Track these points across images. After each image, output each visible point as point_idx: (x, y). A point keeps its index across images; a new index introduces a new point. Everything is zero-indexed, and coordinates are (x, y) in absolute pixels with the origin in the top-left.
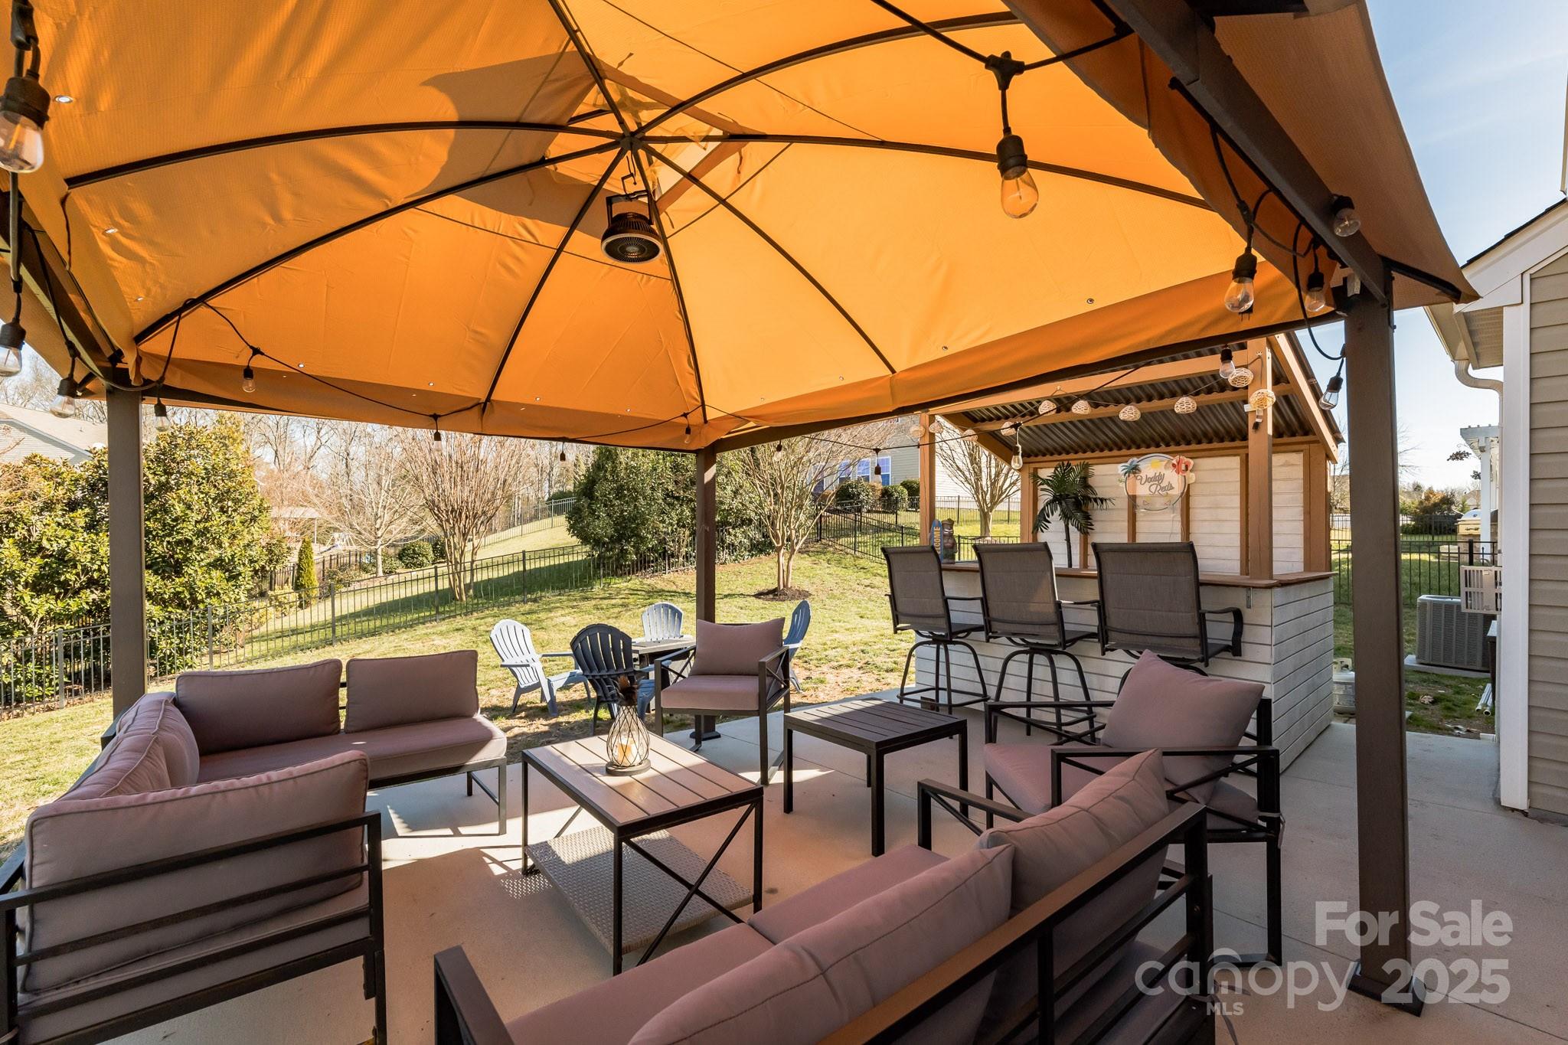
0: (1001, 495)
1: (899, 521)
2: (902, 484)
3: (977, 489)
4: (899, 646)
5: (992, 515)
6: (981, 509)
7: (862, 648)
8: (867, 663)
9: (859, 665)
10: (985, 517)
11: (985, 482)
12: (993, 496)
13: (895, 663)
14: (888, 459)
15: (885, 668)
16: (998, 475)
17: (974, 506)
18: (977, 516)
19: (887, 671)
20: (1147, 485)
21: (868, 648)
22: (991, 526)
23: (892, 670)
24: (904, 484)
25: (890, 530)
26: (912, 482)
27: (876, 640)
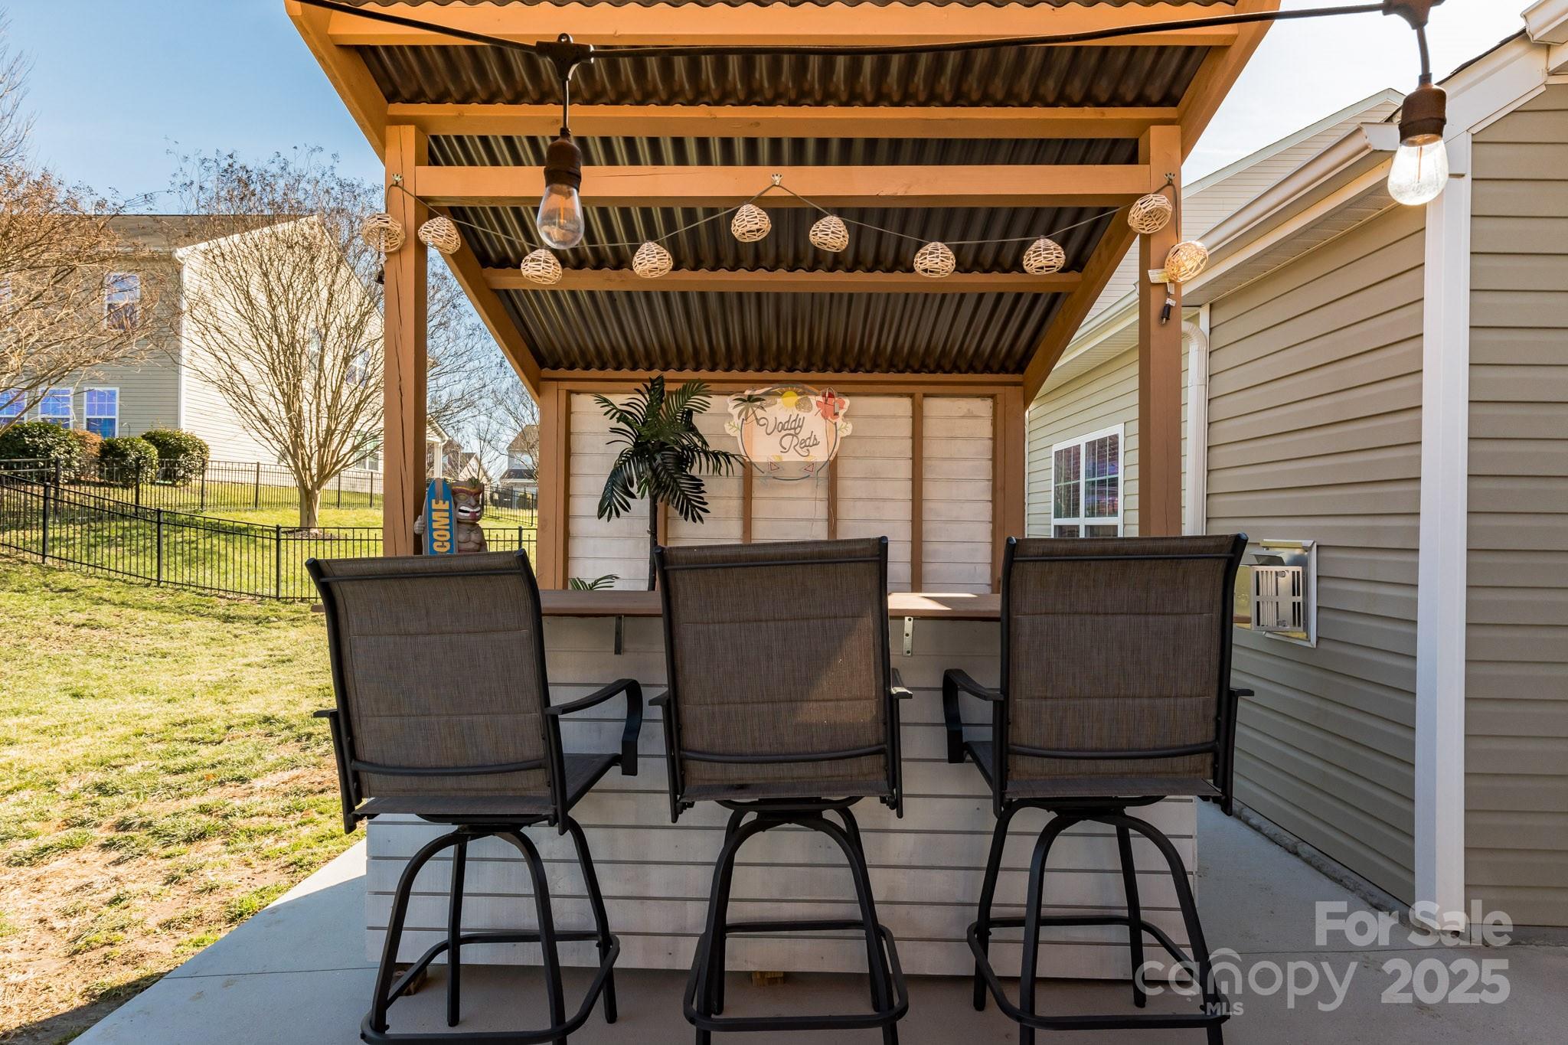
0: (336, 464)
1: (143, 502)
2: (144, 437)
3: (293, 450)
4: (194, 759)
5: (319, 494)
6: (302, 485)
7: (98, 777)
8: (123, 826)
9: (102, 835)
10: (307, 498)
11: (309, 441)
12: (322, 467)
13: (205, 810)
14: (113, 394)
15: (181, 832)
16: (330, 432)
17: (291, 481)
18: (296, 496)
19: (189, 841)
20: (777, 436)
21: (112, 778)
22: (317, 511)
23: (202, 836)
24: (150, 438)
25: (123, 516)
26: (166, 435)
27: (129, 750)
